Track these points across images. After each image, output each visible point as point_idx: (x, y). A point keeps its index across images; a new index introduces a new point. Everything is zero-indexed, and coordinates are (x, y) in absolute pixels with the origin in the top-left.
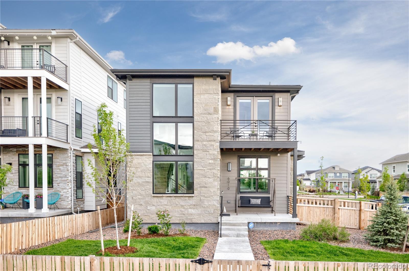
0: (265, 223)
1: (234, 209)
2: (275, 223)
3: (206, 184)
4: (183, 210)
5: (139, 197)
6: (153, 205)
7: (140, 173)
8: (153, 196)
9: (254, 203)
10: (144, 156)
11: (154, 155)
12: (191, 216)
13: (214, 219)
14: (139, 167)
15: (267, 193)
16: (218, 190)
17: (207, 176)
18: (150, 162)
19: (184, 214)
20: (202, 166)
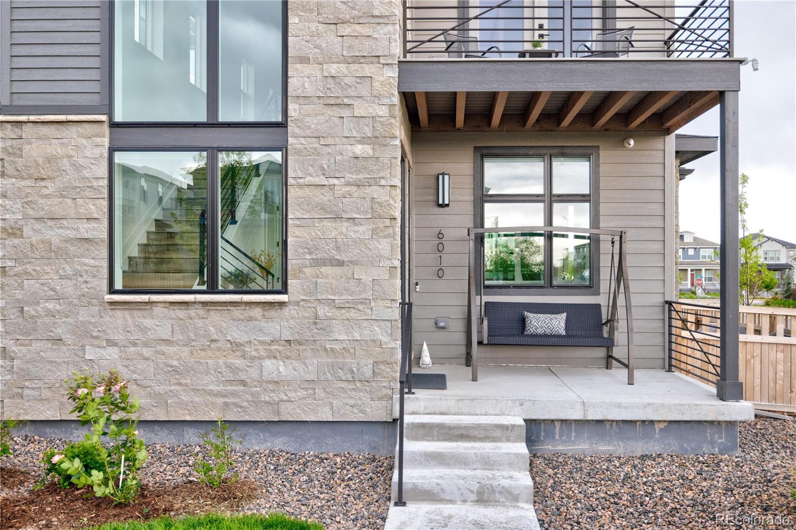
0: (600, 422)
1: (463, 350)
2: (643, 422)
3: (338, 249)
4: (239, 362)
5: (50, 305)
6: (112, 343)
7: (56, 201)
8: (112, 303)
9: (540, 331)
10: (74, 129)
11: (114, 125)
12: (273, 391)
13: (377, 403)
14: (50, 174)
15: (589, 290)
16: (392, 276)
17: (345, 216)
18: (97, 152)
19: (243, 383)
20: (322, 168)
